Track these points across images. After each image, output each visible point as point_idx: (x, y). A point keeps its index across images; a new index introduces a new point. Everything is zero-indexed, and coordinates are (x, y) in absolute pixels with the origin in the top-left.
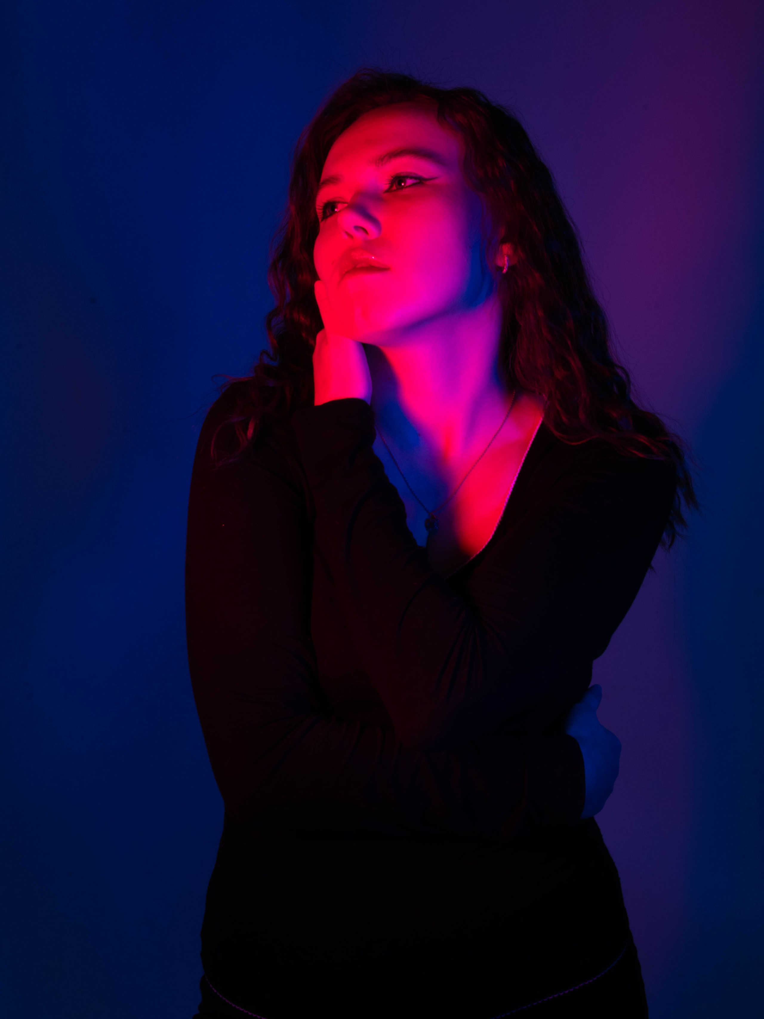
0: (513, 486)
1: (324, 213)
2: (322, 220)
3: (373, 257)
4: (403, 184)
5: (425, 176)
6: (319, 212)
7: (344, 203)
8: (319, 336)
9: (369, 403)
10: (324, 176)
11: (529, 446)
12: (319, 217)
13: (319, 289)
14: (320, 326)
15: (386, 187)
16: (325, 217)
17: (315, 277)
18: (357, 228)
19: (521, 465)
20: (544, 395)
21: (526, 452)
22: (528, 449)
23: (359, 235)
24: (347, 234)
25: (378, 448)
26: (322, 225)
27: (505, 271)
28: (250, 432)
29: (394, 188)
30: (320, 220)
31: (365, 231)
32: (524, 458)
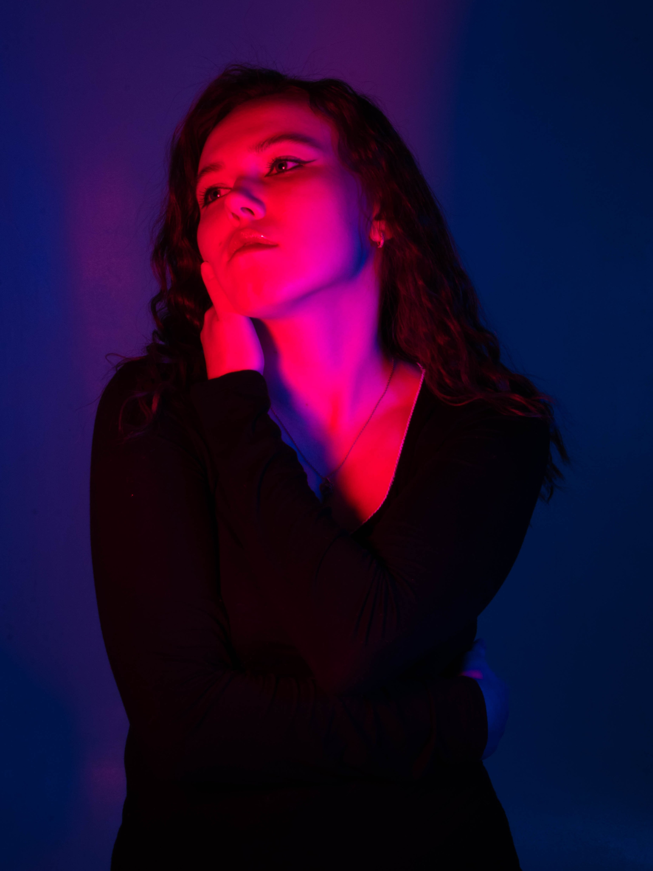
0: (401, 449)
1: (206, 198)
2: (203, 207)
3: (262, 236)
4: (283, 168)
5: (303, 158)
6: (200, 199)
7: (226, 188)
8: (207, 316)
9: (262, 374)
10: (201, 166)
11: (412, 411)
12: (199, 203)
13: (207, 270)
15: (266, 170)
16: (207, 203)
17: (198, 259)
19: (407, 429)
20: (419, 364)
21: (410, 417)
22: (411, 414)
23: (245, 216)
24: (234, 215)
26: (203, 211)
27: (381, 246)
28: (155, 406)
29: (276, 171)
30: (201, 207)
31: (251, 211)
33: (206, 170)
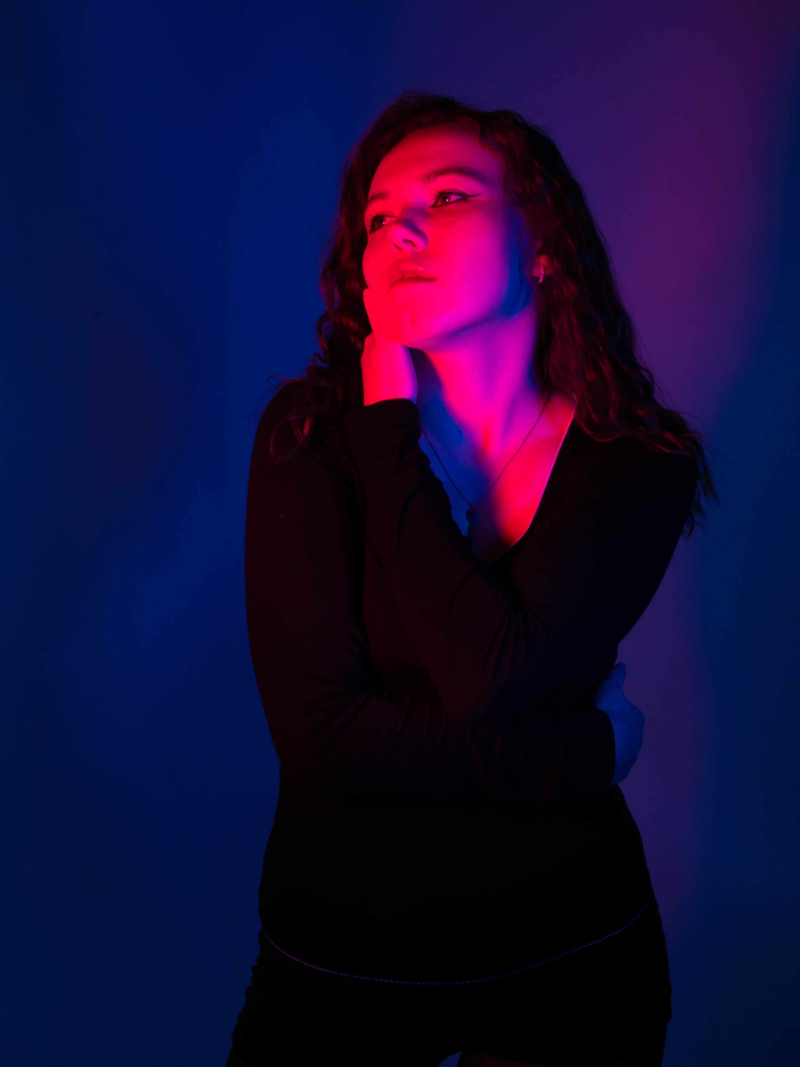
0: (547, 479)
1: (373, 225)
2: (370, 233)
3: (421, 268)
4: (447, 200)
5: (469, 193)
6: (368, 225)
7: (392, 217)
8: (368, 341)
9: (415, 402)
10: (372, 192)
11: (562, 442)
12: (367, 229)
13: (368, 298)
14: (367, 329)
15: (431, 202)
16: (373, 229)
17: (363, 285)
18: (405, 241)
19: (555, 459)
20: (574, 395)
21: (559, 448)
22: (561, 445)
23: (407, 248)
24: (396, 246)
25: (423, 444)
26: (370, 237)
27: (541, 281)
28: (306, 429)
29: (439, 203)
30: (368, 233)
31: (413, 244)
32: (557, 453)
33: (375, 197)
